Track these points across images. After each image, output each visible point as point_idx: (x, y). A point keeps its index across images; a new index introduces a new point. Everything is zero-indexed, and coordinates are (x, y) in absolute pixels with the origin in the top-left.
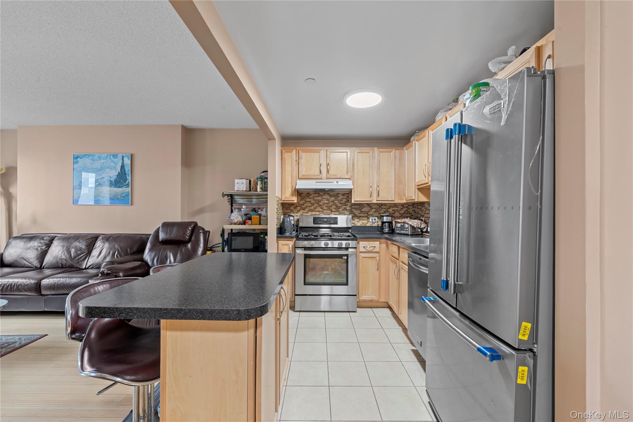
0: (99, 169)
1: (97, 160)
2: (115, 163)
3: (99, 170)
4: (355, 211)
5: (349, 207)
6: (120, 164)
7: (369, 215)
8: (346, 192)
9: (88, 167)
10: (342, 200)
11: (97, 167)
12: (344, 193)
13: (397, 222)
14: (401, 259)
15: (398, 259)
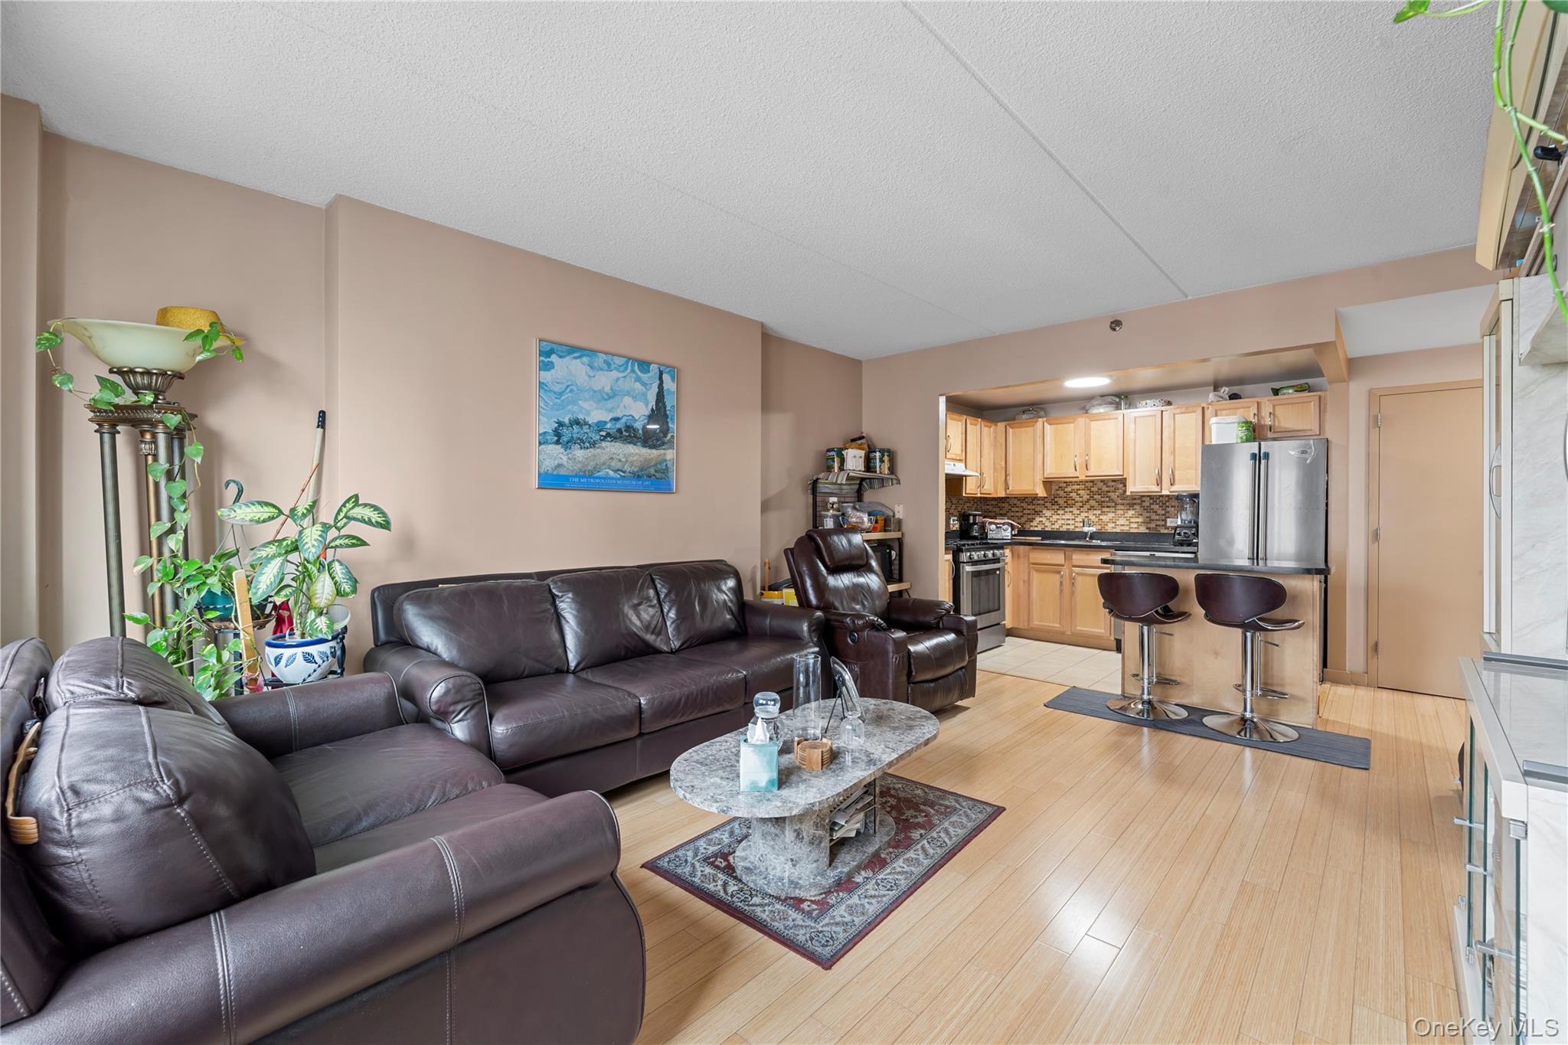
0: (607, 394)
1: (602, 370)
2: (644, 384)
3: (607, 397)
6: (655, 389)
9: (579, 384)
11: (603, 387)
13: (990, 523)
14: (1074, 564)
15: (1063, 565)
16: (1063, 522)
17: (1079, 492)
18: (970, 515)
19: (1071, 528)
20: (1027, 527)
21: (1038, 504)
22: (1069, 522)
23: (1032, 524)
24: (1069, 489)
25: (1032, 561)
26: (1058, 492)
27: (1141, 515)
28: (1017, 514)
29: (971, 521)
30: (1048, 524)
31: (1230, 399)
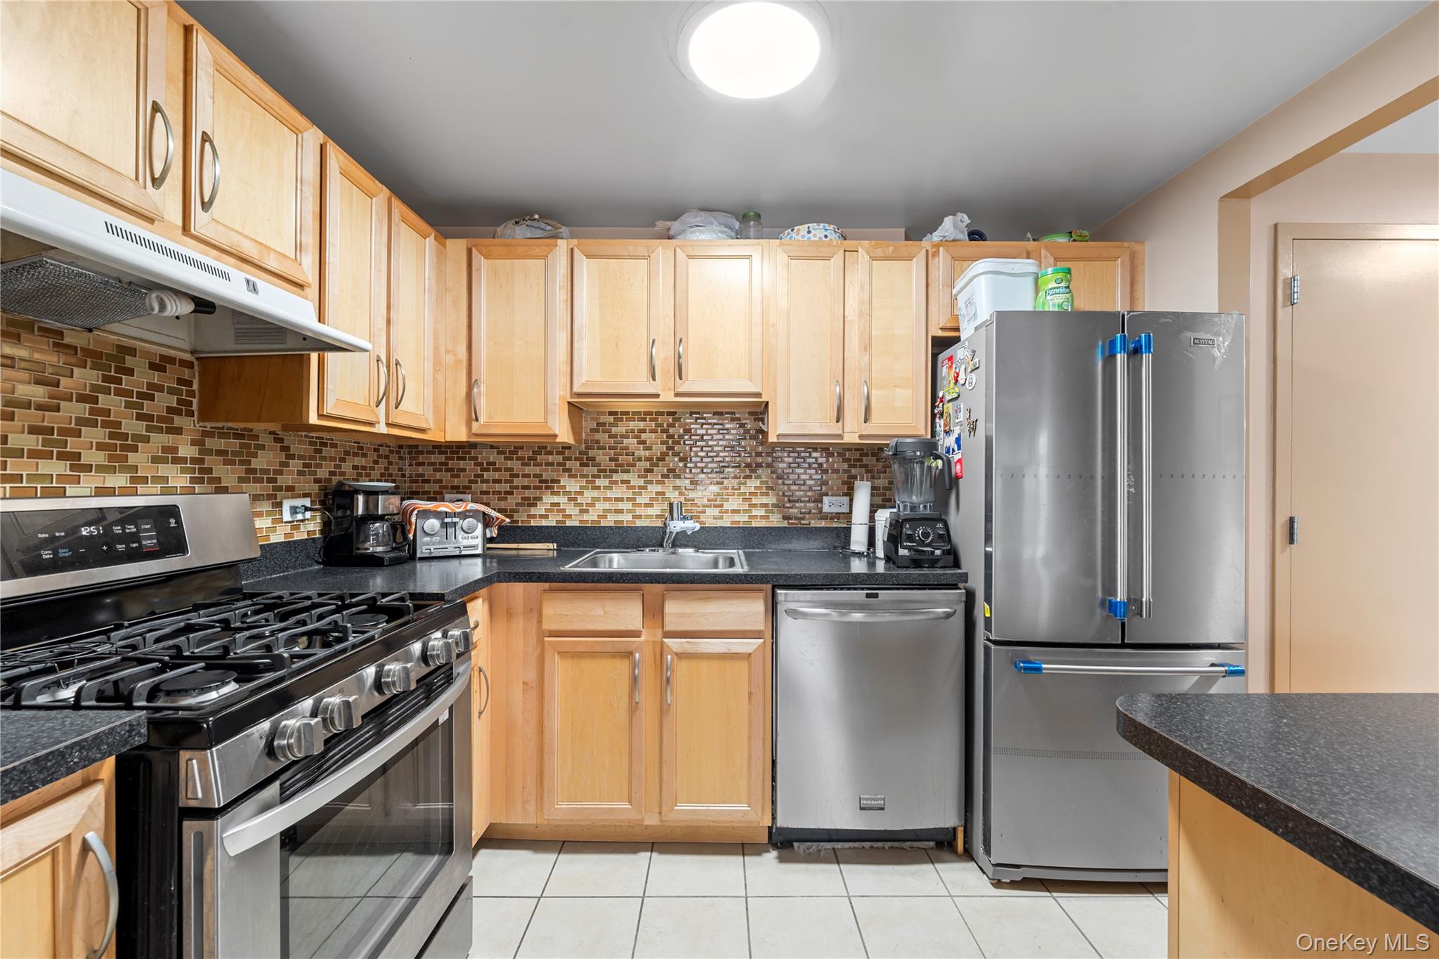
4: (220, 470)
5: (194, 443)
7: (280, 489)
8: (172, 353)
10: (152, 398)
12: (162, 357)
13: (425, 514)
14: (668, 628)
15: (636, 634)
16: (607, 505)
17: (643, 436)
18: (357, 491)
19: (626, 518)
20: (521, 518)
21: (548, 464)
22: (620, 506)
23: (533, 511)
24: (620, 430)
25: (548, 625)
26: (597, 436)
27: (772, 488)
28: (497, 487)
29: (360, 511)
30: (572, 510)
31: (970, 240)
